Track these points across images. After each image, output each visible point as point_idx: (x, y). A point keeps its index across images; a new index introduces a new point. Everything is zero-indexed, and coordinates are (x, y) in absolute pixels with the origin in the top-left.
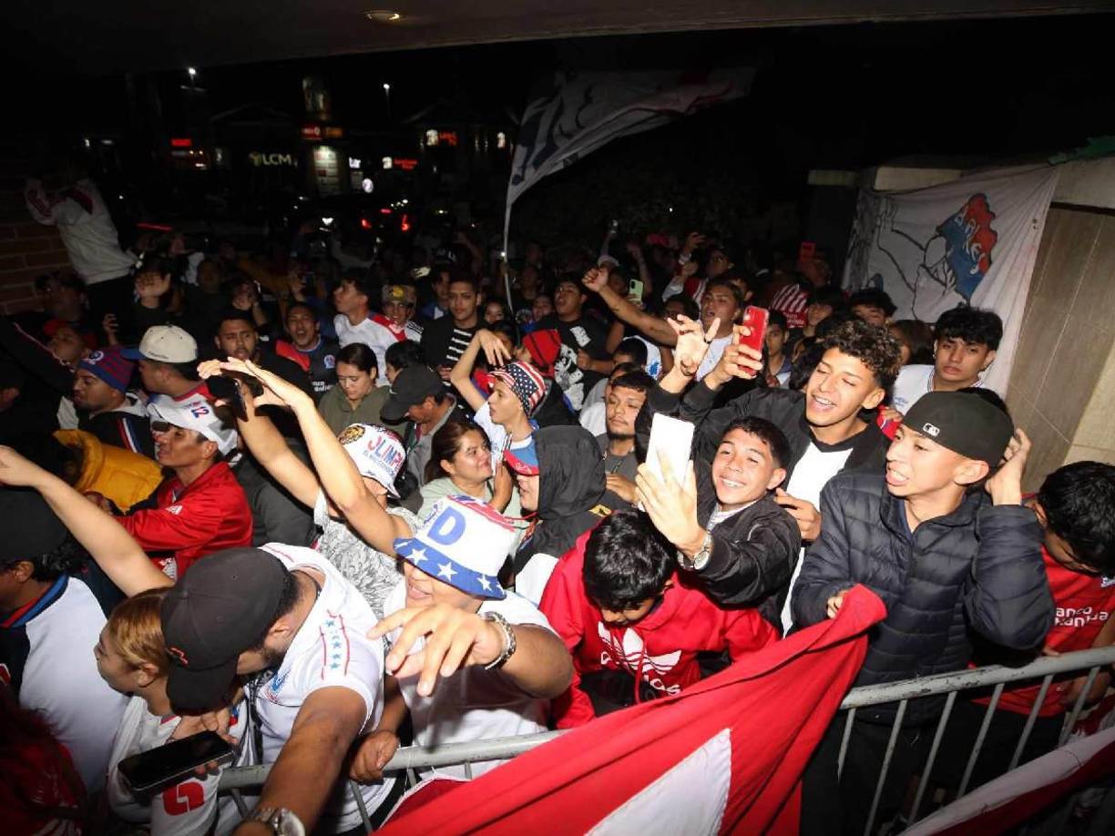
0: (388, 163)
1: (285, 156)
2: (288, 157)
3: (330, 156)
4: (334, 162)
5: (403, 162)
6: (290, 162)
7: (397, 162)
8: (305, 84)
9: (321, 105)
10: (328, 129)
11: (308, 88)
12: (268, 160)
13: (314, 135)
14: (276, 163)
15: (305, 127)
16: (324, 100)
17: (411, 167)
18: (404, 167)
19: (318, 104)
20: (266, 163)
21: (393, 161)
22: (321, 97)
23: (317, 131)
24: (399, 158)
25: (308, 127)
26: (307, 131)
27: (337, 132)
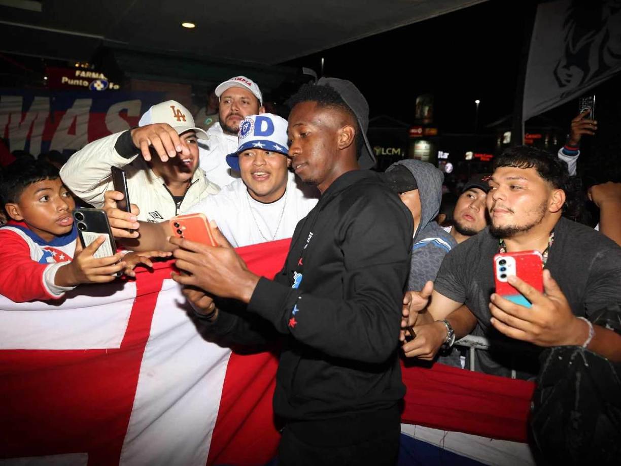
0: (469, 156)
1: (396, 149)
2: (399, 150)
3: (426, 147)
4: (428, 151)
5: (481, 156)
6: (399, 153)
7: (476, 155)
8: (418, 100)
9: (426, 113)
10: (427, 130)
11: (419, 103)
12: (385, 152)
13: (417, 133)
14: (390, 154)
15: (412, 128)
16: (429, 111)
17: (488, 160)
18: (482, 159)
19: (424, 113)
20: (383, 153)
21: (473, 155)
22: (426, 109)
23: (420, 131)
24: (478, 153)
25: (414, 128)
26: (413, 131)
27: (434, 131)
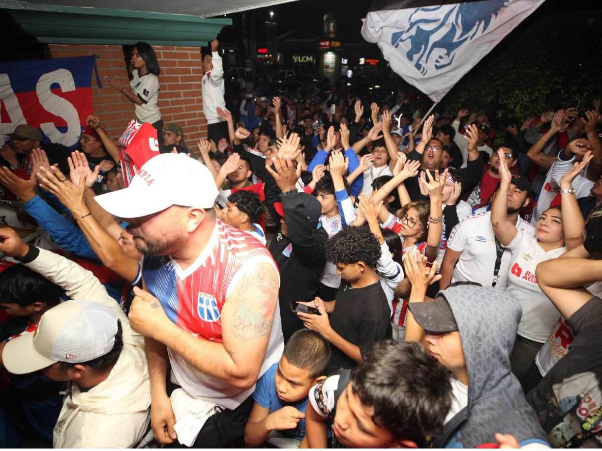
0: (362, 61)
1: (309, 57)
2: (311, 58)
3: (332, 57)
4: (334, 60)
5: (370, 61)
6: (312, 61)
7: (367, 61)
8: (325, 18)
9: (332, 28)
10: (333, 43)
11: (326, 19)
12: (301, 60)
13: (325, 46)
14: (305, 61)
15: (321, 42)
16: (334, 26)
17: (375, 64)
18: (371, 63)
19: (330, 28)
20: (300, 61)
21: (365, 60)
22: (332, 25)
23: (327, 43)
24: (368, 59)
25: (322, 42)
26: (322, 44)
27: (338, 44)
